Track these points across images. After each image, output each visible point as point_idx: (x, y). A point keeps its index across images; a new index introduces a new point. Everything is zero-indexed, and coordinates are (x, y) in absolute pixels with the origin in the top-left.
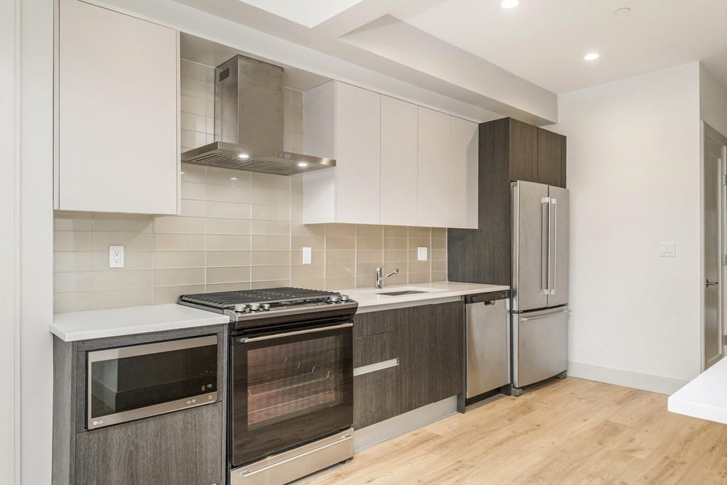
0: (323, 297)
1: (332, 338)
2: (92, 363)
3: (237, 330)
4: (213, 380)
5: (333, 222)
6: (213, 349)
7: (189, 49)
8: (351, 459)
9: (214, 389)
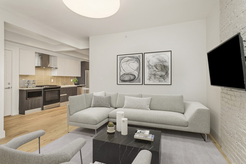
0: (56, 86)
1: (57, 91)
2: (28, 92)
3: (44, 89)
4: (41, 95)
5: (57, 76)
6: (41, 91)
7: (36, 53)
8: (60, 106)
9: (42, 96)
